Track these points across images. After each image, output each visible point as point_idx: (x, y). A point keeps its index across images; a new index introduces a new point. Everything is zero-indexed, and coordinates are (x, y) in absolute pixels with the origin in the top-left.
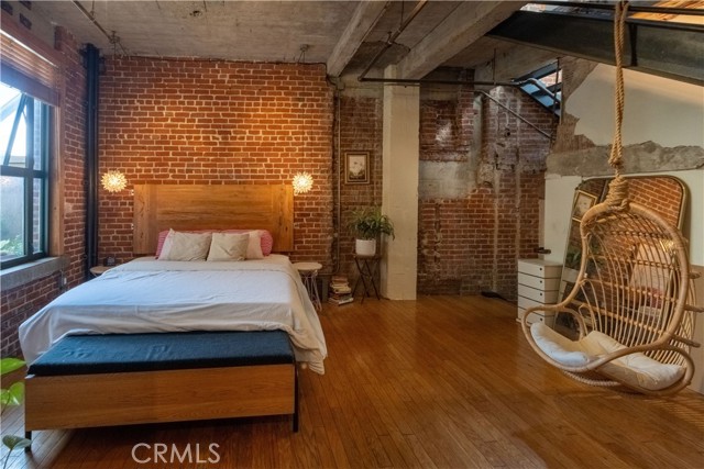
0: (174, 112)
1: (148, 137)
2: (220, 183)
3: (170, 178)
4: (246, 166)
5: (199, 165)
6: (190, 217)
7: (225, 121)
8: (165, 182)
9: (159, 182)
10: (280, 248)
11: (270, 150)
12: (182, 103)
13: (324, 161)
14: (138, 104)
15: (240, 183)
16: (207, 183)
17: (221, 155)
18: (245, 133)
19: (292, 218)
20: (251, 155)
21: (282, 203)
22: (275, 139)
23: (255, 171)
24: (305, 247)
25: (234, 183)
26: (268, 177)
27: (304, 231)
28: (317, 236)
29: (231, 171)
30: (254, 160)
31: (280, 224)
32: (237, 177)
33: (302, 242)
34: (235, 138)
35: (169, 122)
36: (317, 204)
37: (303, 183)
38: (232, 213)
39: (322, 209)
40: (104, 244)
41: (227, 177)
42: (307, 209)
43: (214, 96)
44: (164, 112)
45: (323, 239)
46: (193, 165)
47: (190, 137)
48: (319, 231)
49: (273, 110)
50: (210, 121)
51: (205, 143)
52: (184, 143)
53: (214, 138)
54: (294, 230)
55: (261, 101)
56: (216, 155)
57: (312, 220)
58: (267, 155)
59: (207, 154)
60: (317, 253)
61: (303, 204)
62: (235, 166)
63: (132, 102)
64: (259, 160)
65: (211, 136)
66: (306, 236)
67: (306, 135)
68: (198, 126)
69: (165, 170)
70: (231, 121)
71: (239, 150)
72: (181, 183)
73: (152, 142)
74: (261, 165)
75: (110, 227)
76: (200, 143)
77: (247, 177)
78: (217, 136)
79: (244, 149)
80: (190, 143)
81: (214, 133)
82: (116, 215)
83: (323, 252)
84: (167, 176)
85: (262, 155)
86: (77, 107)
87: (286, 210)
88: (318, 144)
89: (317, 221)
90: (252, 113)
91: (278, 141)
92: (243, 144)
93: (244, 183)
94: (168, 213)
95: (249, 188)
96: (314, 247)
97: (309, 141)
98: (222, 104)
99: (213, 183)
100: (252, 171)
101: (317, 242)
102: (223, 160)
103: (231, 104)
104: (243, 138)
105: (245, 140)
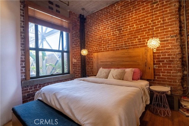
0: (103, 27)
1: (96, 38)
2: (119, 50)
3: (103, 50)
4: (129, 41)
5: (111, 44)
6: (108, 63)
7: (120, 25)
8: (101, 52)
9: (99, 52)
10: (146, 77)
11: (139, 32)
12: (105, 23)
13: (173, 31)
14: (93, 28)
15: (127, 49)
16: (114, 50)
17: (119, 39)
18: (128, 27)
19: (152, 63)
20: (131, 36)
21: (146, 56)
22: (142, 26)
23: (133, 43)
24: (162, 78)
25: (124, 49)
26: (139, 44)
27: (161, 70)
28: (170, 73)
29: (123, 44)
30: (132, 38)
31: (146, 66)
32: (125, 46)
33: (160, 75)
34: (124, 31)
35: (102, 31)
36: (169, 55)
37: (154, 43)
38: (123, 61)
39: (173, 58)
40: (87, 72)
41: (122, 47)
42: (162, 58)
43: (115, 17)
44: (100, 28)
45: (175, 74)
46: (109, 44)
47: (108, 35)
48: (171, 70)
49: (140, 13)
50: (114, 27)
51: (113, 36)
52: (106, 37)
53: (116, 33)
54: (154, 69)
55: (134, 12)
56: (117, 39)
57: (165, 64)
58: (138, 35)
59: (114, 40)
60: (171, 82)
61: (160, 56)
62: (124, 42)
63: (92, 28)
64: (134, 38)
65: (115, 32)
66: (162, 72)
67: (160, 20)
68: (110, 30)
69: (101, 48)
70: (122, 24)
71: (126, 35)
72: (106, 51)
73: (97, 39)
74: (136, 40)
75: (89, 66)
76: (111, 36)
77: (130, 46)
78: (117, 32)
79: (128, 34)
80: (108, 37)
81: (116, 31)
82: (90, 63)
83: (176, 82)
84: (102, 49)
85: (136, 35)
86: (77, 33)
87: (149, 59)
88: (168, 22)
89: (170, 64)
90: (130, 18)
91: (144, 27)
92: (127, 32)
93: (128, 48)
94: (102, 62)
95: (130, 51)
96: (168, 78)
97: (162, 22)
98: (118, 19)
99: (116, 50)
100: (132, 43)
101: (170, 76)
102: (120, 41)
103: (122, 17)
104: (127, 30)
105: (128, 31)
